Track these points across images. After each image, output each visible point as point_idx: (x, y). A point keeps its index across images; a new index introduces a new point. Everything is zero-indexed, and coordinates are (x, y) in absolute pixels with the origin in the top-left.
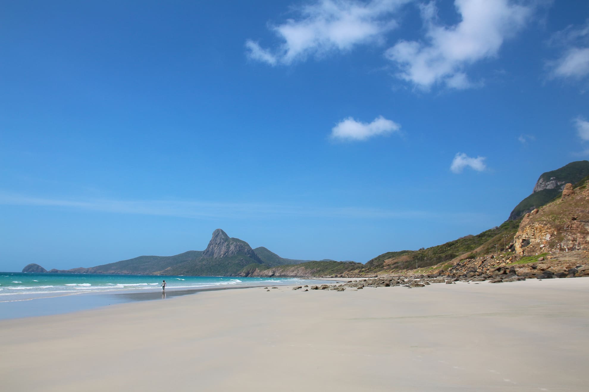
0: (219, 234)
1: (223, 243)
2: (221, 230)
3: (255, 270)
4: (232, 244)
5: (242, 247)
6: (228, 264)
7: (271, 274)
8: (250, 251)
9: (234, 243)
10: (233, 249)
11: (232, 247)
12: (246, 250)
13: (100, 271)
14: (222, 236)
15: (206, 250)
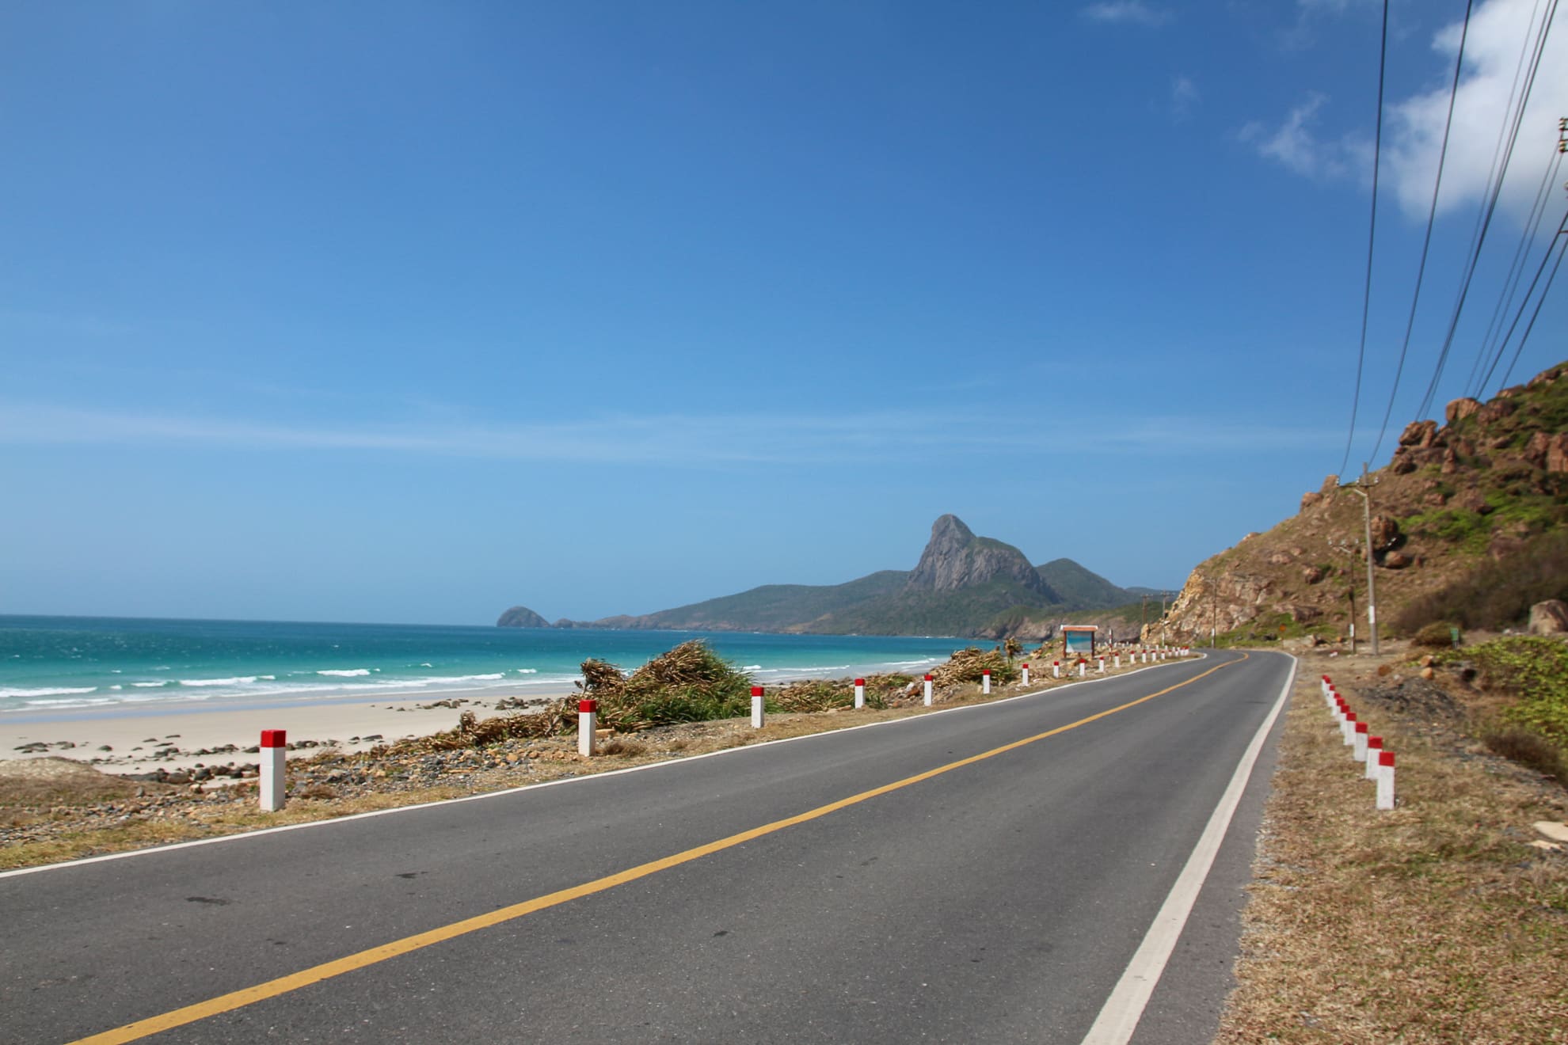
0: (947, 527)
1: (958, 550)
2: (954, 517)
3: (1021, 623)
4: (980, 552)
5: (1006, 560)
6: (969, 605)
7: (1043, 633)
8: (1025, 570)
9: (985, 551)
10: (983, 566)
11: (980, 562)
12: (1016, 569)
13: (667, 624)
14: (957, 532)
15: (917, 568)
